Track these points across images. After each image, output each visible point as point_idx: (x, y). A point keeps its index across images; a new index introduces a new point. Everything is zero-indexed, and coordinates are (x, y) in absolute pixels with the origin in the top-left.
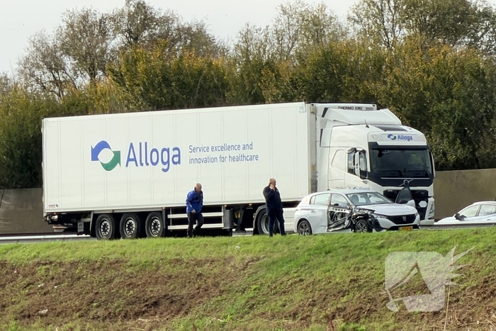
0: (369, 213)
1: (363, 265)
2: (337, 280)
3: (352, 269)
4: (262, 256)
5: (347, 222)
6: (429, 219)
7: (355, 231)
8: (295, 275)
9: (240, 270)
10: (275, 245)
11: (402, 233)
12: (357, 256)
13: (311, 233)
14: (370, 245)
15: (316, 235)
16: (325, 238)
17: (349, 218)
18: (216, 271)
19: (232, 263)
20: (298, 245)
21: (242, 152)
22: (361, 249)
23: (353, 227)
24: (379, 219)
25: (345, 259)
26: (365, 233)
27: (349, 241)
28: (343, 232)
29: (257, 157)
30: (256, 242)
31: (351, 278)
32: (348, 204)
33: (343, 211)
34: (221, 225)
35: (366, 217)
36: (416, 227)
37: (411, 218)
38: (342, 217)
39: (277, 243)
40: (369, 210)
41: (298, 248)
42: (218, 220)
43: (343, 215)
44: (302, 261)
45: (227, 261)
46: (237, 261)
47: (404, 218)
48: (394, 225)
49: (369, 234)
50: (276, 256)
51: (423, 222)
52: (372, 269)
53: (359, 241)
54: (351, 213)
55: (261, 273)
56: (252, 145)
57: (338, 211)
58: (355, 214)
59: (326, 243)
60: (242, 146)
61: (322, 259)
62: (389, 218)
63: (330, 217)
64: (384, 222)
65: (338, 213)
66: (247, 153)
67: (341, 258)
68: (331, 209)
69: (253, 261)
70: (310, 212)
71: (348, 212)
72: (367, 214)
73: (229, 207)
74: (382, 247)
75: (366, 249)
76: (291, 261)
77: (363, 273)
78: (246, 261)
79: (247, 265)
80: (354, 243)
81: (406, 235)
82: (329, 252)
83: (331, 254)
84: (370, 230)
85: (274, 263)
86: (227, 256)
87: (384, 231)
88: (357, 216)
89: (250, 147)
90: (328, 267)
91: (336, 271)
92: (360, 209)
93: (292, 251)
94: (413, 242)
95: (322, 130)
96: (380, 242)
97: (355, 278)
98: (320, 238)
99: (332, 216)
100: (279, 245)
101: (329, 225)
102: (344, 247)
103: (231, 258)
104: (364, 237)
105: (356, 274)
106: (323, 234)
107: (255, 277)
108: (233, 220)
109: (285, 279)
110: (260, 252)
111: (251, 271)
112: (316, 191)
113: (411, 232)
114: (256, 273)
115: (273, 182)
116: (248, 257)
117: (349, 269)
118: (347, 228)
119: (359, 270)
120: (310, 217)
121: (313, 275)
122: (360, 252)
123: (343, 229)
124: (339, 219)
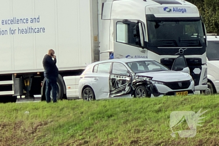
0: (148, 79)
1: (142, 128)
2: (119, 141)
3: (132, 131)
4: (49, 120)
5: (127, 89)
6: (203, 84)
7: (135, 97)
8: (81, 137)
9: (29, 134)
10: (61, 110)
11: (178, 97)
12: (136, 119)
13: (94, 98)
14: (149, 109)
15: (98, 100)
16: (107, 103)
17: (129, 85)
18: (8, 134)
19: (22, 128)
20: (83, 110)
21: (30, 25)
22: (141, 113)
23: (133, 92)
24: (157, 85)
25: (126, 122)
26: (144, 98)
27: (130, 106)
28: (123, 98)
29: (44, 29)
30: (44, 108)
31: (132, 139)
32: (128, 72)
33: (124, 79)
34: (11, 93)
35: (144, 83)
36: (191, 92)
37: (186, 84)
38: (123, 83)
39: (63, 108)
40: (148, 77)
41: (82, 113)
42: (9, 88)
43: (124, 82)
44: (86, 124)
45: (17, 126)
46: (26, 126)
47: (180, 84)
48: (171, 90)
49: (147, 99)
50: (62, 121)
51: (197, 87)
52: (151, 131)
53: (138, 106)
54: (131, 80)
55: (47, 137)
56: (39, 18)
57: (119, 79)
58: (134, 81)
59: (108, 107)
60: (30, 20)
61: (104, 123)
62: (166, 84)
63: (111, 84)
64: (161, 88)
65: (120, 80)
66: (35, 25)
67: (122, 121)
68: (112, 77)
69: (41, 125)
70: (93, 79)
71: (128, 79)
72: (145, 81)
73: (19, 75)
74: (159, 111)
75: (145, 113)
76: (76, 125)
77: (143, 135)
78: (35, 126)
79: (36, 129)
80: (133, 108)
81: (181, 99)
82: (111, 116)
83: (113, 118)
84: (148, 96)
85: (60, 127)
86: (17, 121)
87: (161, 96)
88: (136, 82)
89: (37, 20)
90: (110, 130)
91: (118, 133)
92: (139, 76)
93: (78, 115)
94: (189, 106)
95: (103, 4)
96: (157, 107)
97: (136, 140)
98: (103, 103)
99: (114, 83)
100: (65, 109)
101: (111, 91)
102: (124, 111)
103: (21, 122)
104: (143, 102)
105: (136, 135)
106: (105, 100)
107: (43, 140)
108: (23, 87)
109: (71, 141)
110: (48, 116)
111: (40, 134)
112: (98, 60)
113: (187, 96)
114: (44, 136)
115: (52, 53)
116: (37, 122)
117: (130, 130)
118: (128, 94)
119: (139, 131)
120: (93, 84)
121: (96, 137)
122: (139, 115)
123: (124, 94)
124: (120, 86)
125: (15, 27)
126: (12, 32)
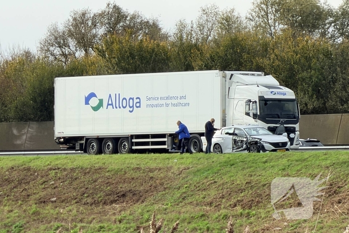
0: (258, 140)
1: (253, 174)
2: (238, 182)
3: (247, 175)
4: (191, 167)
5: (244, 146)
6: (296, 145)
7: (249, 152)
8: (212, 179)
9: (177, 175)
10: (199, 160)
11: (279, 153)
12: (251, 167)
13: (222, 152)
14: (259, 161)
15: (225, 154)
16: (230, 156)
17: (246, 144)
18: (162, 175)
19: (172, 171)
20: (213, 160)
21: (179, 101)
22: (253, 163)
23: (248, 149)
24: (264, 144)
25: (243, 169)
26: (255, 153)
27: (246, 158)
28: (241, 152)
29: (189, 104)
30: (187, 158)
31: (247, 181)
32: (245, 135)
33: (242, 139)
34: (165, 147)
35: (256, 143)
36: (287, 150)
37: (284, 144)
38: (241, 143)
39: (200, 158)
41: (213, 162)
42: (163, 143)
43: (242, 141)
44: (215, 170)
45: (169, 169)
46: (175, 170)
47: (280, 145)
48: (275, 148)
49: (258, 153)
50: (200, 167)
51: (292, 147)
52: (260, 175)
53: (251, 158)
54: (247, 140)
55: (189, 178)
58: (249, 141)
59: (231, 159)
60: (179, 97)
61: (228, 169)
62: (271, 144)
63: (233, 143)
64: (267, 146)
65: (239, 140)
66: (183, 101)
67: (240, 169)
68: (234, 138)
69: (185, 170)
70: (221, 139)
71: (245, 139)
73: (171, 135)
74: (266, 162)
75: (256, 163)
76: (209, 170)
77: (254, 178)
78: (181, 170)
79: (181, 172)
80: (248, 159)
81: (281, 155)
82: (233, 165)
83: (234, 166)
84: (259, 151)
85: (198, 171)
86: (169, 166)
87: (268, 152)
88: (251, 142)
89: (185, 97)
90: (232, 174)
91: (237, 176)
92: (252, 138)
93: (210, 163)
94: (286, 159)
95: (229, 88)
96: (264, 159)
97: (249, 181)
98: (227, 156)
99: (235, 142)
100: (202, 159)
101: (233, 147)
102: (242, 161)
103: (171, 167)
104: (255, 156)
105: (249, 178)
106: (230, 153)
107: (186, 180)
108: (173, 143)
109: (205, 181)
110: (189, 164)
111: (184, 176)
112: (225, 126)
113: (285, 153)
114: (187, 177)
116: (183, 167)
117: (245, 175)
118: (244, 150)
119: (251, 176)
120: (221, 142)
121: (223, 179)
122: (253, 165)
123: (242, 150)
124: (239, 144)
125: (169, 102)
126: (167, 105)
